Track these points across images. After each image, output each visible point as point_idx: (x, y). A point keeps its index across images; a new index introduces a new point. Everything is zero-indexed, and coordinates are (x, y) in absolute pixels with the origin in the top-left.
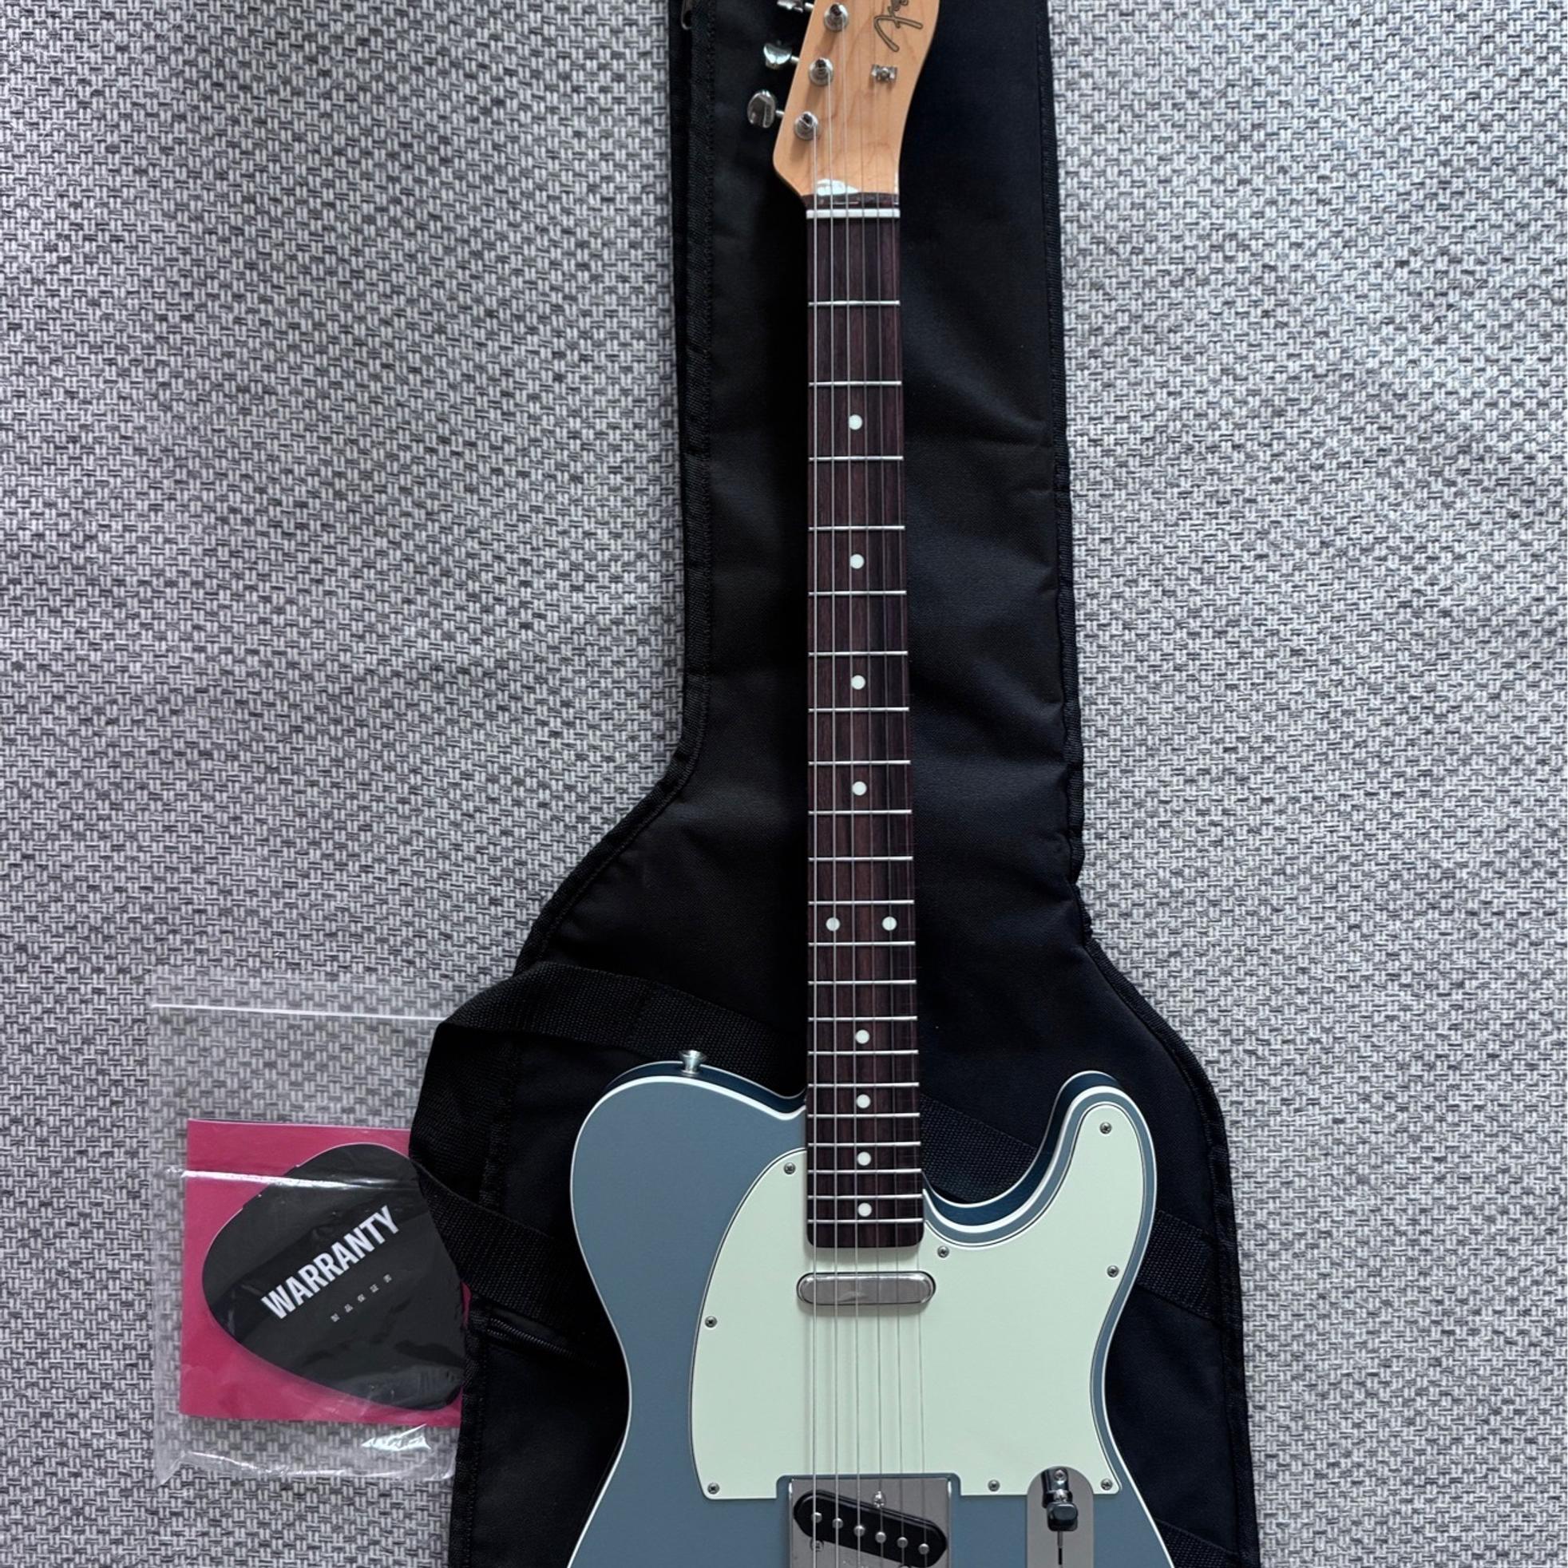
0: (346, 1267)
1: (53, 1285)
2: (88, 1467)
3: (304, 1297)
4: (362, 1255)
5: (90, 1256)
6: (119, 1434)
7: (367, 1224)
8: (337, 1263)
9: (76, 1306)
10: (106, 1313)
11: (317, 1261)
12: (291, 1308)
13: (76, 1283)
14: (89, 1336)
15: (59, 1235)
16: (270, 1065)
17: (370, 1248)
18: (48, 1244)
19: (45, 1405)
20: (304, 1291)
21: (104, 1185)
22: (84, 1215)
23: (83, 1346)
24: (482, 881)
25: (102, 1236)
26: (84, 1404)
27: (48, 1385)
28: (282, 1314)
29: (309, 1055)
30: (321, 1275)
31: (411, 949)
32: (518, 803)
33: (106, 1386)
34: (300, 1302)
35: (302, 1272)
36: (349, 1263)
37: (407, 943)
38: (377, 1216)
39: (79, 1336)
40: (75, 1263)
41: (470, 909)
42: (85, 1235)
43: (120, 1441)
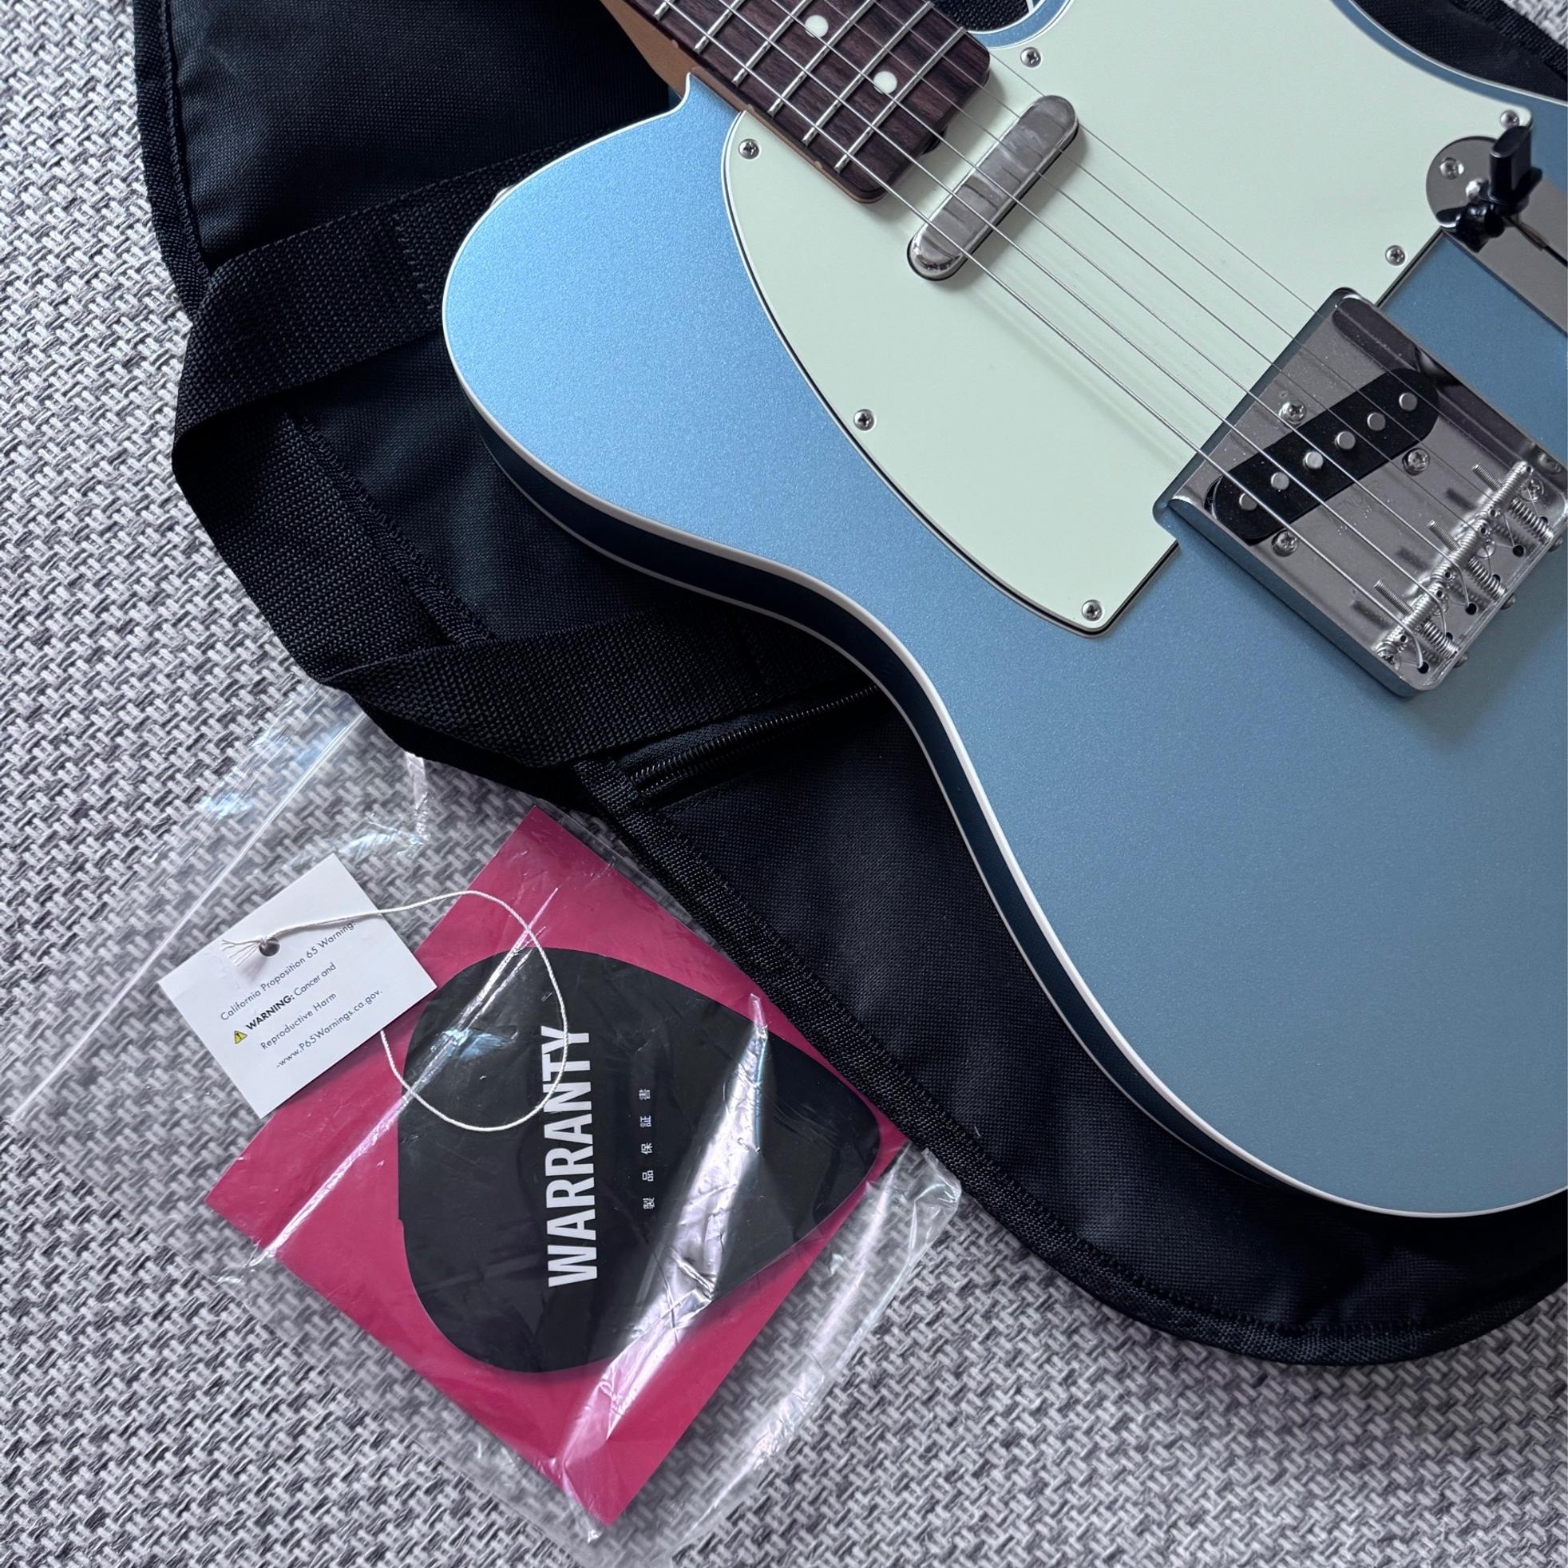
0: (588, 1139)
1: (104, 1351)
2: (382, 1529)
3: (588, 1225)
4: (587, 1105)
5: (111, 1266)
6: (375, 1445)
7: (548, 1067)
8: (574, 1147)
9: (160, 1343)
10: (204, 1312)
11: (551, 1170)
12: (591, 1253)
13: (132, 1317)
14: (214, 1363)
15: (52, 1278)
16: (80, 812)
17: (585, 1087)
18: (50, 1306)
19: (251, 1507)
20: (580, 1218)
21: (40, 1158)
22: (53, 1224)
23: (219, 1384)
24: (93, 355)
25: (101, 1224)
26: (295, 1456)
27: (229, 1479)
28: (591, 1273)
29: (112, 753)
30: (574, 1179)
31: (96, 512)
32: (41, 233)
33: (297, 1403)
34: (591, 1235)
35: (552, 1202)
36: (585, 1129)
37: (84, 512)
38: (547, 1048)
39: (202, 1377)
40: (104, 1294)
41: (113, 401)
42: (81, 1245)
43: (386, 1452)
